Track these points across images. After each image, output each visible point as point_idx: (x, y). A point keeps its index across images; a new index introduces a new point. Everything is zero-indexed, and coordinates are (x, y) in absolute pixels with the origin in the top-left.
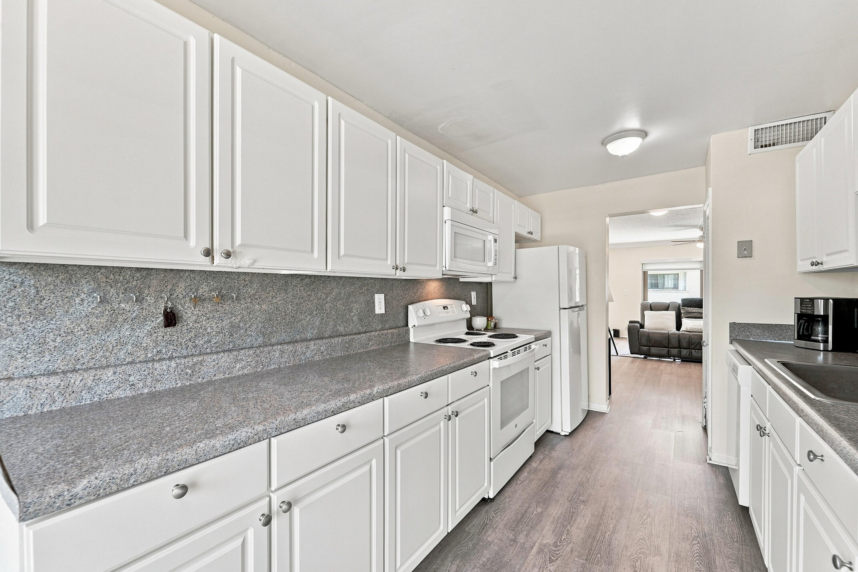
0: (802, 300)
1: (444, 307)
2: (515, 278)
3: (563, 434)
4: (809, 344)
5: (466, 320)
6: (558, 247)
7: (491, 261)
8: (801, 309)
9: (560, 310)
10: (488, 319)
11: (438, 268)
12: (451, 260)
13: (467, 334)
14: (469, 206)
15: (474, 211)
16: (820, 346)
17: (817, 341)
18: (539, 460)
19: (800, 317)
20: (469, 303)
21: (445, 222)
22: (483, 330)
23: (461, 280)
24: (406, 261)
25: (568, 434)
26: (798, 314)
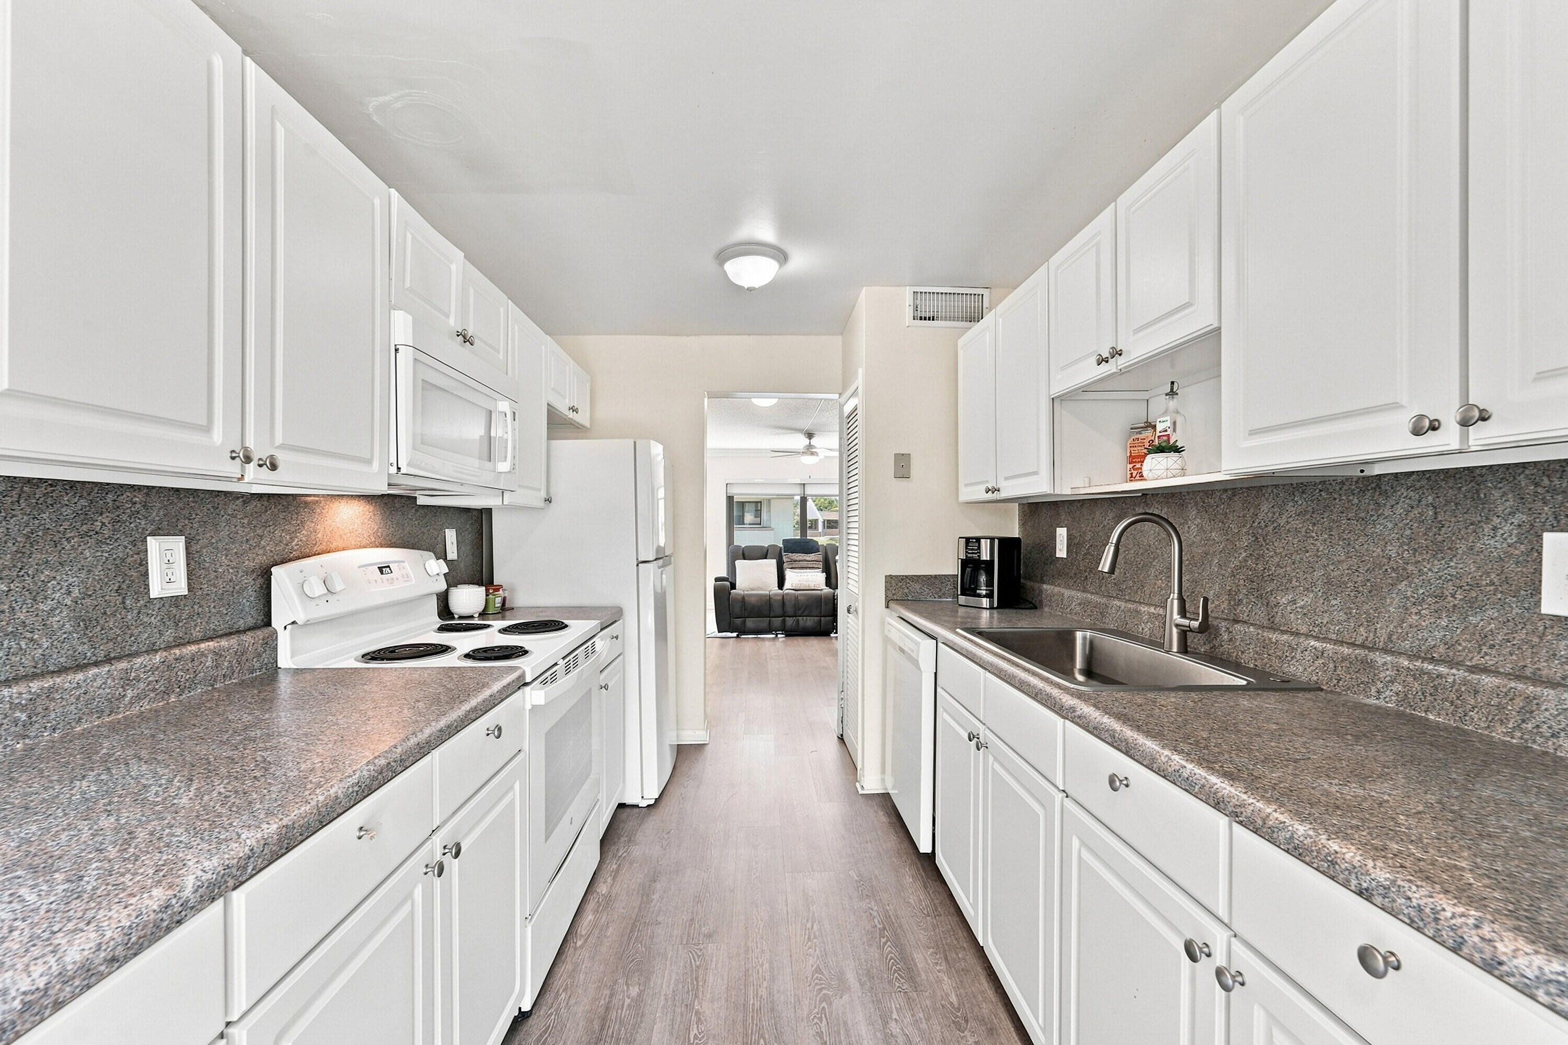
0: (968, 540)
1: (381, 569)
2: (548, 500)
3: (643, 804)
4: (971, 600)
5: (435, 597)
6: (635, 442)
7: (505, 460)
8: (966, 552)
9: (637, 565)
10: (487, 590)
11: (376, 466)
12: (414, 448)
13: (442, 629)
14: (454, 323)
15: (467, 339)
16: (982, 604)
17: (979, 596)
18: (611, 876)
19: (965, 563)
20: (442, 555)
21: (397, 350)
22: (476, 615)
23: (422, 501)
24: (279, 440)
25: (652, 802)
26: (962, 560)
